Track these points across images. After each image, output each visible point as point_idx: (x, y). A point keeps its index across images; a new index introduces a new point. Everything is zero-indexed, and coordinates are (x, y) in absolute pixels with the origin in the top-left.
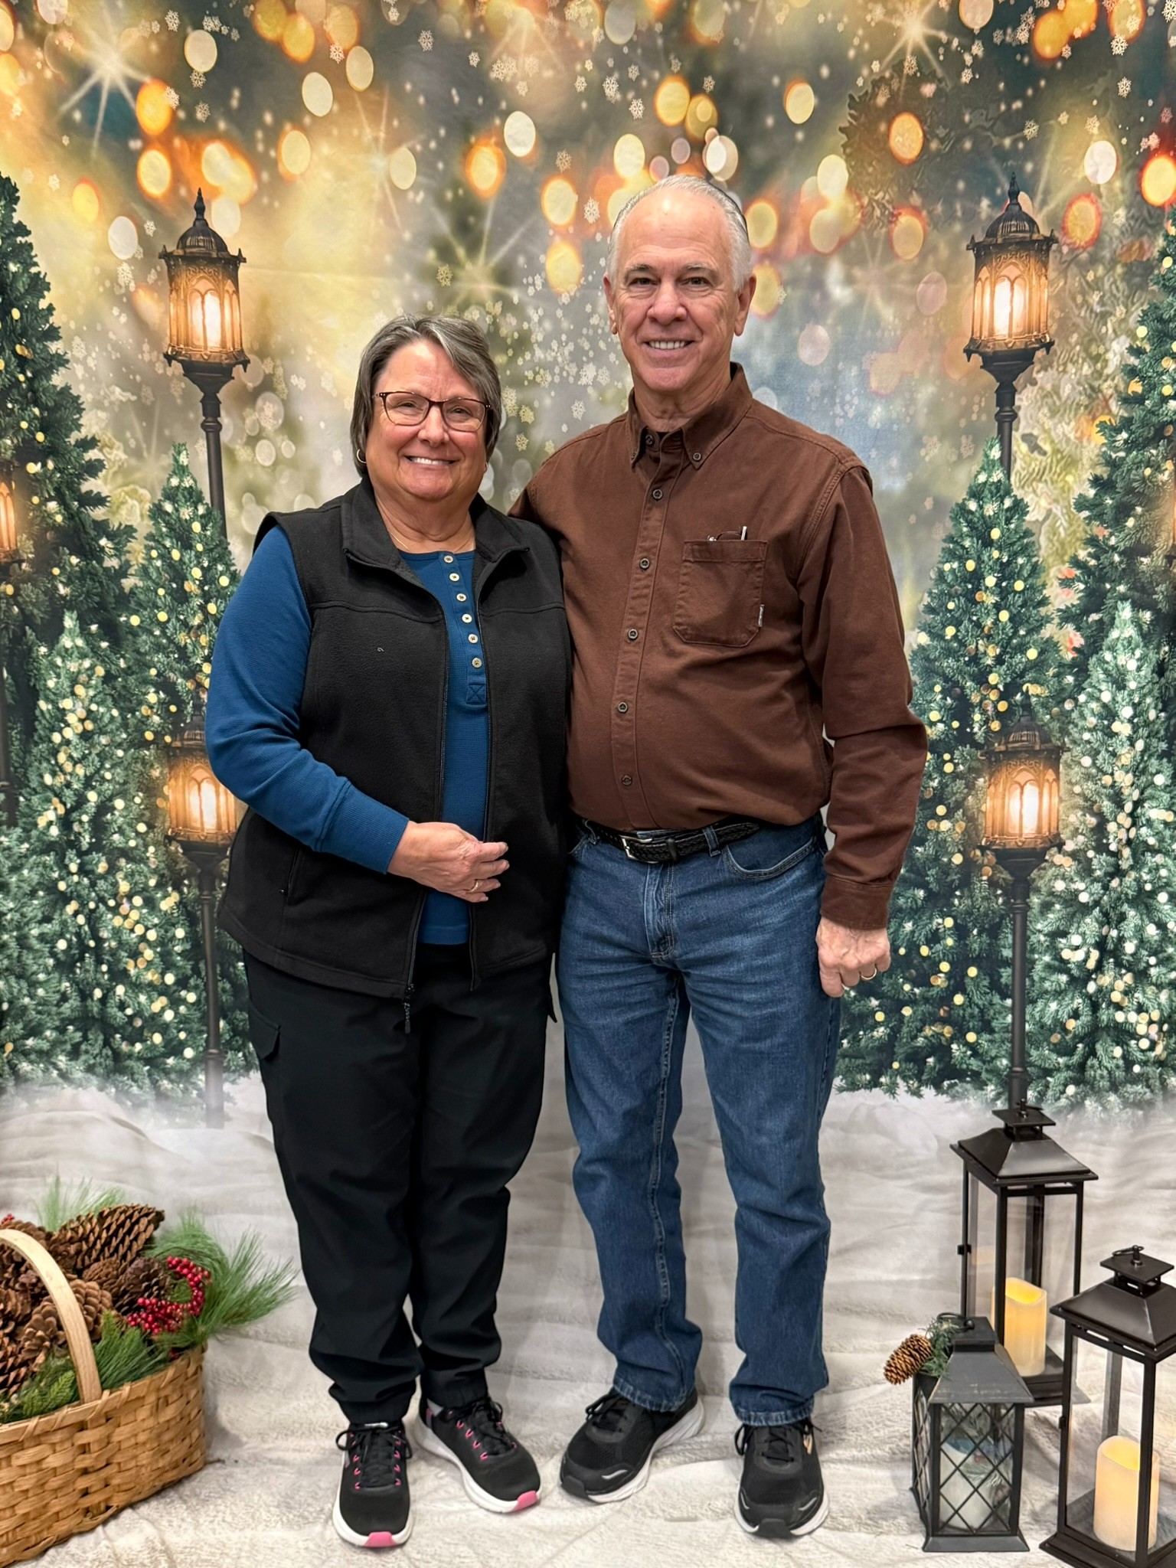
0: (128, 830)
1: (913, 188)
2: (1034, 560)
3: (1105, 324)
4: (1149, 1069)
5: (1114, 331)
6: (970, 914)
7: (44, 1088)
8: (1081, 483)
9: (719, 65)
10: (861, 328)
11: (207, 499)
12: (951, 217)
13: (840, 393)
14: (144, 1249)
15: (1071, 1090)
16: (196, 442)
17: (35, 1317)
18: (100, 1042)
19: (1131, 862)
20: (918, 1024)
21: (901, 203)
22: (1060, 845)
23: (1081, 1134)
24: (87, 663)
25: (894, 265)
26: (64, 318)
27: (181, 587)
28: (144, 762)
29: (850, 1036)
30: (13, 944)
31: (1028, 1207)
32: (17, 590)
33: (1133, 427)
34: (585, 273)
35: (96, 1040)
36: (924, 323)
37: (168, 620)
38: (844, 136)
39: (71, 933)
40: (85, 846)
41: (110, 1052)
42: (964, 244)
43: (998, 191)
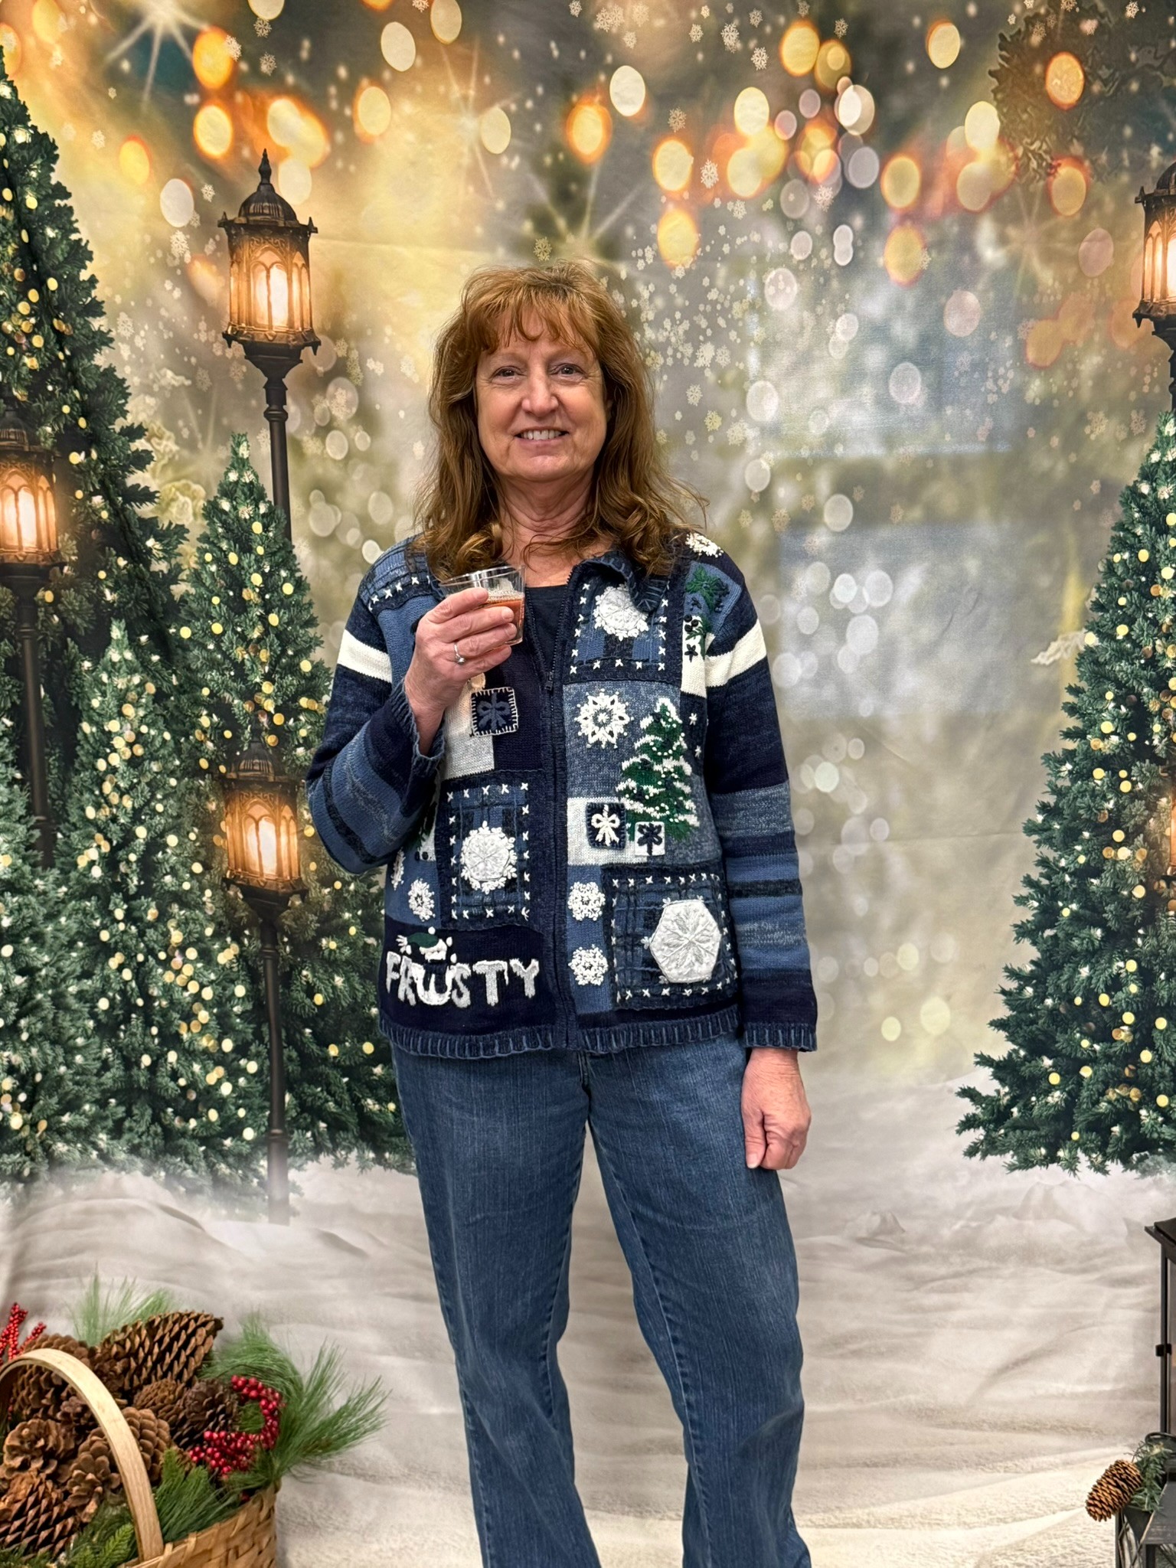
0: (182, 871)
1: (1074, 136)
7: (81, 1173)
9: (852, 6)
10: (1016, 293)
11: (270, 497)
12: (1116, 167)
13: (992, 366)
16: (258, 432)
18: (148, 1117)
20: (1100, 1086)
21: (1060, 152)
24: (136, 679)
25: (1052, 222)
26: (108, 292)
27: (239, 595)
28: (199, 794)
29: (1021, 1104)
30: (48, 1004)
32: (58, 597)
34: (702, 243)
35: (142, 1116)
36: (1088, 286)
37: (224, 633)
38: (994, 80)
39: (115, 991)
40: (133, 889)
41: (159, 1130)
42: (1132, 198)
43: (1170, 137)
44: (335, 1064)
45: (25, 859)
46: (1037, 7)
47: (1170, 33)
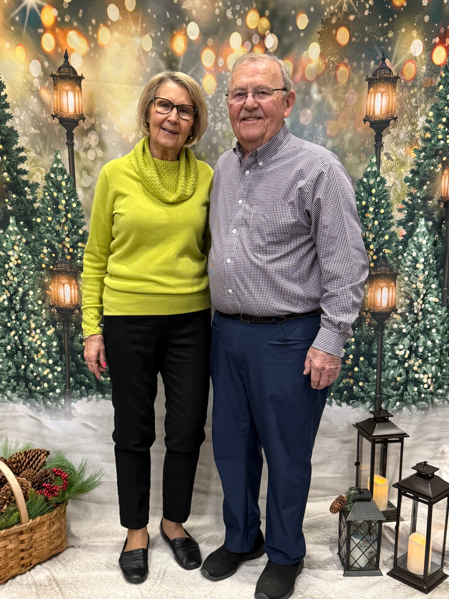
0: (35, 303)
1: (345, 56)
2: (388, 201)
3: (417, 111)
4: (428, 396)
5: (421, 113)
6: (361, 336)
7: (1, 404)
8: (407, 172)
9: (271, 6)
10: (324, 110)
11: (68, 173)
12: (359, 68)
13: (315, 135)
14: (43, 465)
15: (398, 404)
16: (64, 150)
18: (24, 386)
19: (422, 317)
20: (341, 378)
21: (340, 62)
22: (396, 311)
23: (401, 420)
24: (19, 237)
25: (337, 86)
26: (11, 99)
27: (57, 207)
28: (41, 276)
31: (381, 448)
33: (427, 151)
34: (218, 86)
35: (22, 385)
36: (348, 109)
37: (52, 220)
38: (319, 35)
39: (12, 343)
40: (18, 309)
41: (28, 390)
42: (364, 79)
43: (378, 58)
46: (334, 10)
47: (379, 21)
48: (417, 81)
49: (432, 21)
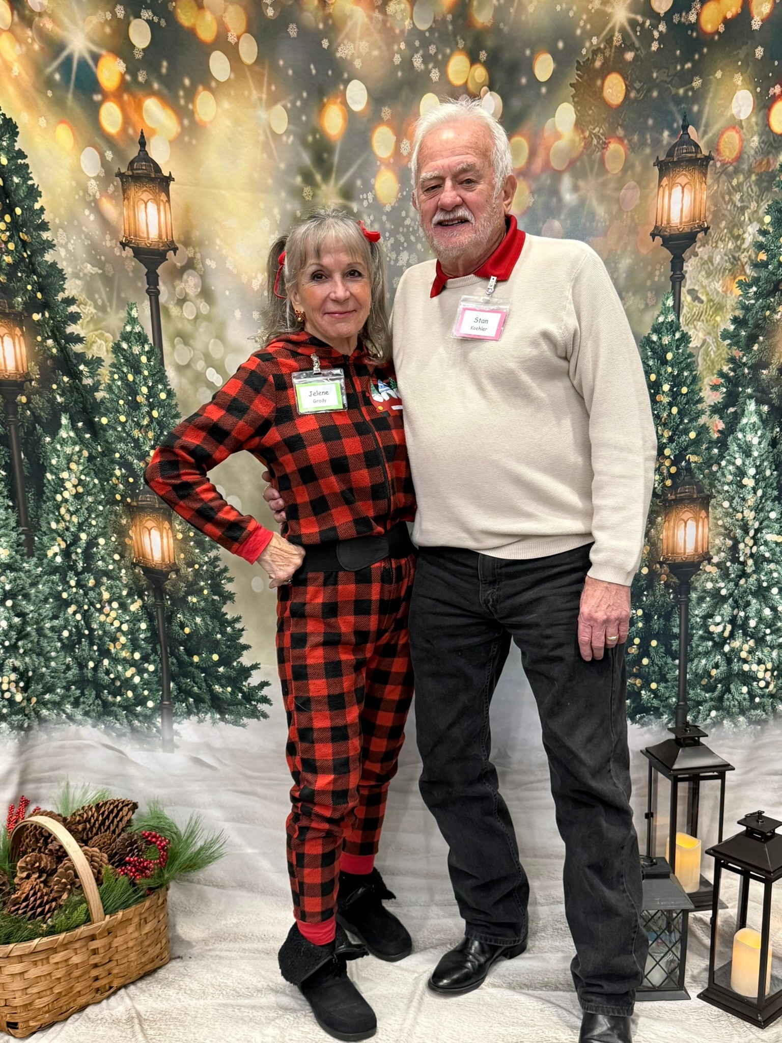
0: (108, 558)
1: (619, 125)
2: (694, 373)
3: (744, 215)
4: (765, 700)
5: (749, 219)
6: (653, 606)
7: (57, 726)
8: (726, 322)
9: (489, 43)
10: (583, 221)
11: (151, 341)
12: (643, 144)
14: (126, 826)
15: (714, 714)
16: (143, 302)
17: (59, 870)
18: (93, 696)
19: (753, 568)
21: (610, 134)
22: (709, 560)
23: (720, 742)
24: (77, 448)
25: (605, 177)
26: (51, 216)
27: (135, 399)
28: (116, 515)
30: (34, 633)
31: (689, 788)
32: (29, 400)
33: (760, 284)
34: (401, 190)
35: (90, 695)
36: (625, 216)
37: (126, 421)
38: (573, 89)
39: (72, 626)
40: (80, 568)
41: (100, 702)
42: (652, 163)
43: (675, 125)
44: (198, 666)
45: (17, 552)
46: (599, 43)
47: (677, 60)
48: (743, 164)
49: (769, 56)
